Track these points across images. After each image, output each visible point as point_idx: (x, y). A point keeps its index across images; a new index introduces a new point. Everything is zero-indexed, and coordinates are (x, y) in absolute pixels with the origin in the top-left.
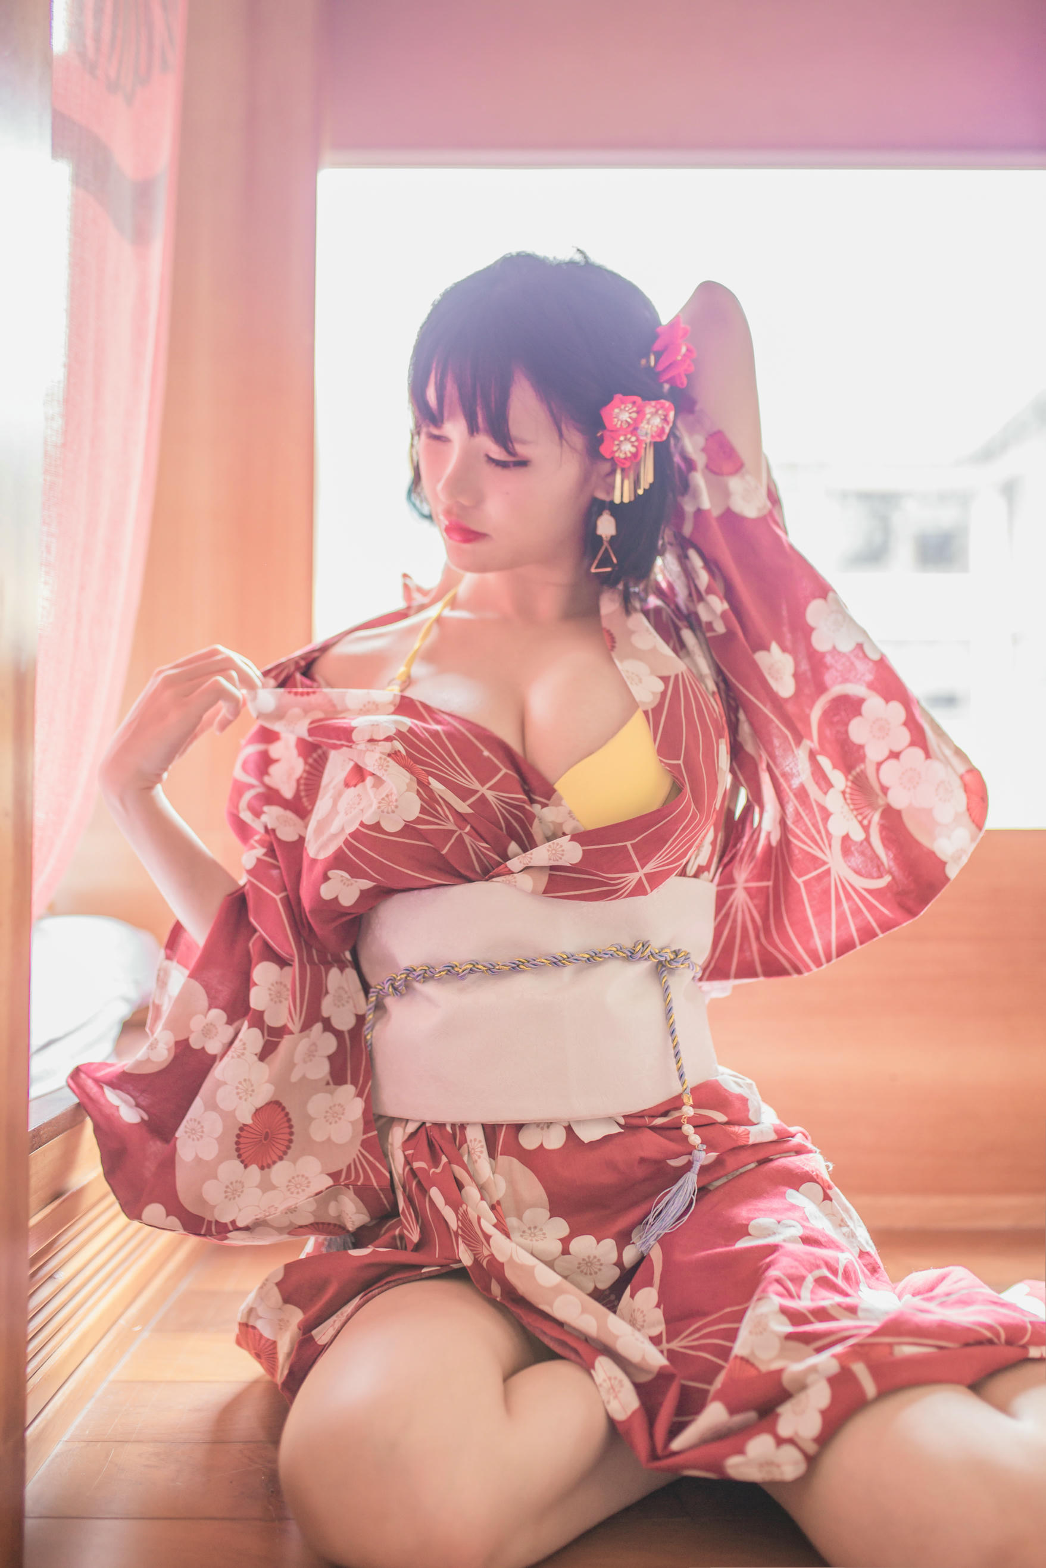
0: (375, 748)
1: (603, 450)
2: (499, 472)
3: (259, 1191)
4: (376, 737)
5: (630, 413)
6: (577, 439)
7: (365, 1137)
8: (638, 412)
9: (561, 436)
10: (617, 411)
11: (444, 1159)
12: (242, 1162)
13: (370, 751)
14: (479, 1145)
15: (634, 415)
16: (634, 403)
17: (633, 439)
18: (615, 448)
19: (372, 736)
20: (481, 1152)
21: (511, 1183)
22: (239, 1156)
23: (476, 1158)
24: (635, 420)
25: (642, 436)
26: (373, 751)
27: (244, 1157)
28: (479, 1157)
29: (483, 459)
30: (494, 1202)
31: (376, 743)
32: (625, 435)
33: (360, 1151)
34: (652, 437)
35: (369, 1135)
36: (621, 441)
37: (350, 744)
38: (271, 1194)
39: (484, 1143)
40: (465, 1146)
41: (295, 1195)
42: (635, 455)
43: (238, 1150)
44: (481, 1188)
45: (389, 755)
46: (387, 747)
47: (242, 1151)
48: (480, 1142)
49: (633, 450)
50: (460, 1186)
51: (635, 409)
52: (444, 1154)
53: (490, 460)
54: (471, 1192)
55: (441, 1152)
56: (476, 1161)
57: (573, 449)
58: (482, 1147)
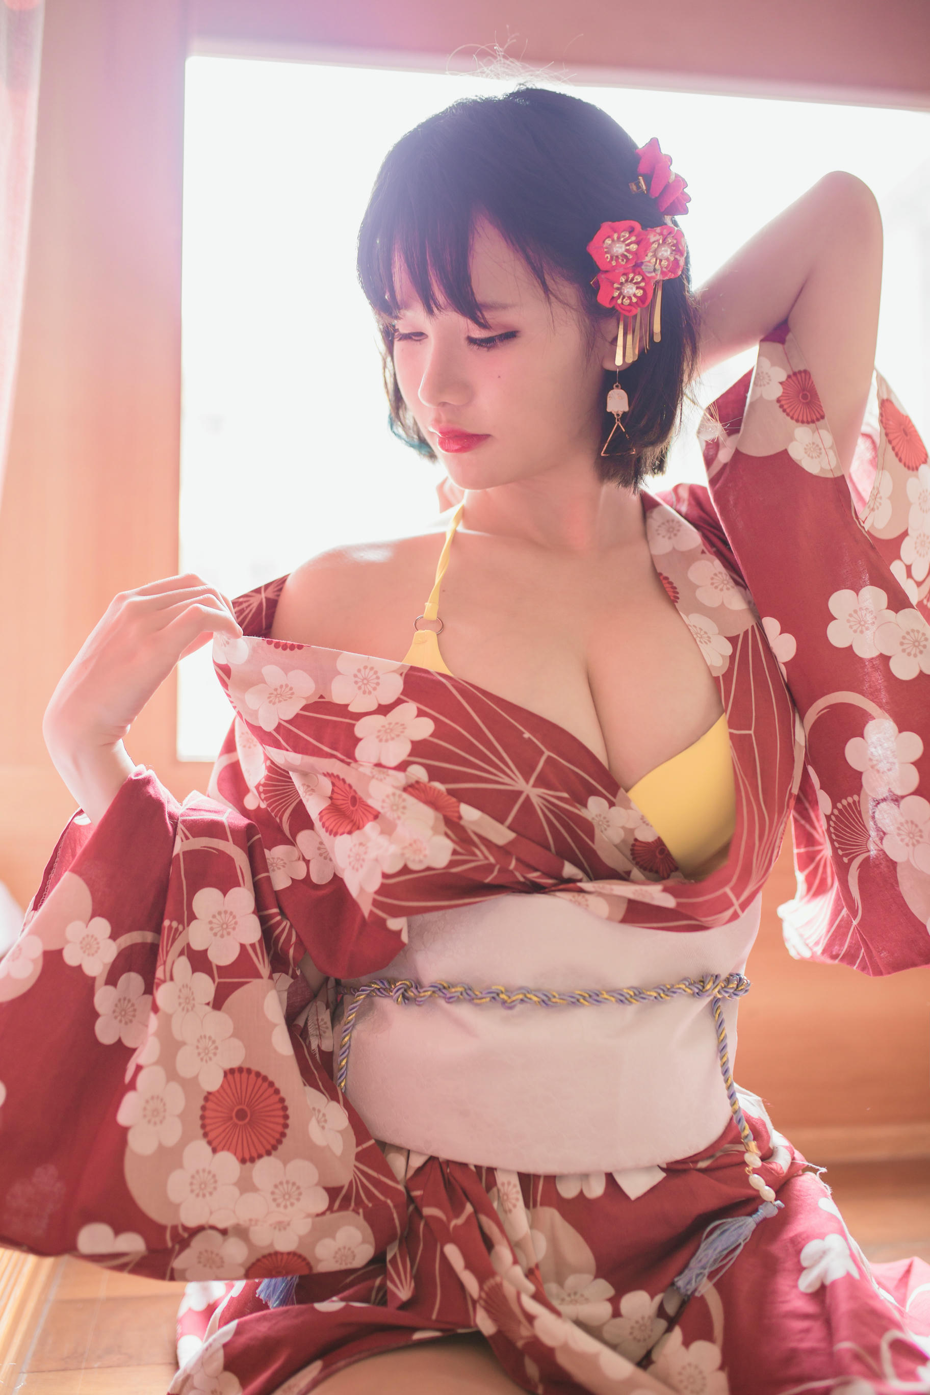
0: (385, 778)
1: (603, 299)
2: (483, 352)
3: (236, 1191)
4: (384, 762)
5: (628, 245)
6: (569, 291)
7: (360, 1148)
8: (638, 242)
9: (546, 289)
10: (608, 241)
11: (469, 1208)
12: (210, 1143)
13: (377, 779)
14: (514, 1190)
15: (634, 247)
16: (631, 231)
17: (638, 278)
18: (616, 294)
19: (379, 759)
20: (517, 1199)
21: (553, 1241)
22: (205, 1135)
23: (511, 1206)
24: (635, 254)
25: (650, 272)
26: (381, 780)
27: (212, 1135)
28: (515, 1206)
29: (464, 343)
30: (533, 1265)
31: (385, 770)
32: (626, 274)
33: (356, 1167)
34: (663, 273)
35: (365, 1145)
36: (622, 284)
37: (349, 760)
38: (250, 1197)
39: (519, 1188)
40: (495, 1190)
41: (281, 1209)
42: (642, 299)
43: (203, 1126)
44: (515, 1246)
45: (405, 789)
46: (401, 778)
47: (208, 1128)
48: (515, 1186)
49: (640, 293)
50: (489, 1244)
51: (633, 239)
52: (468, 1199)
53: (471, 341)
54: (504, 1253)
55: (464, 1198)
56: (510, 1211)
57: (565, 304)
58: (517, 1192)
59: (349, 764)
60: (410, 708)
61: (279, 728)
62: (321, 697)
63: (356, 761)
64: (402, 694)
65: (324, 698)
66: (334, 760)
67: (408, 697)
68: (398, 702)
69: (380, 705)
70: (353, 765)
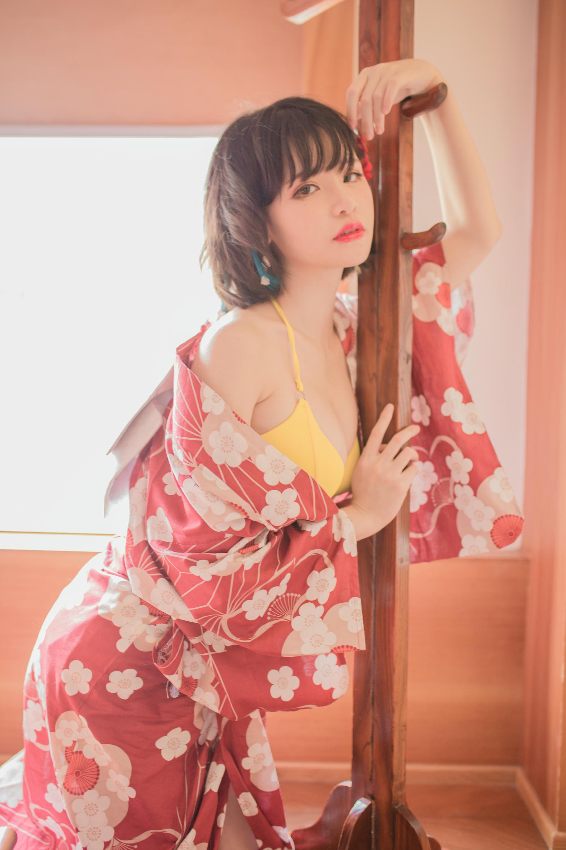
59: (256, 512)
60: (292, 494)
61: (223, 466)
62: (250, 458)
63: (260, 513)
64: (292, 483)
65: (251, 459)
66: (249, 505)
67: (295, 487)
68: (289, 486)
69: (280, 483)
70: (258, 513)
